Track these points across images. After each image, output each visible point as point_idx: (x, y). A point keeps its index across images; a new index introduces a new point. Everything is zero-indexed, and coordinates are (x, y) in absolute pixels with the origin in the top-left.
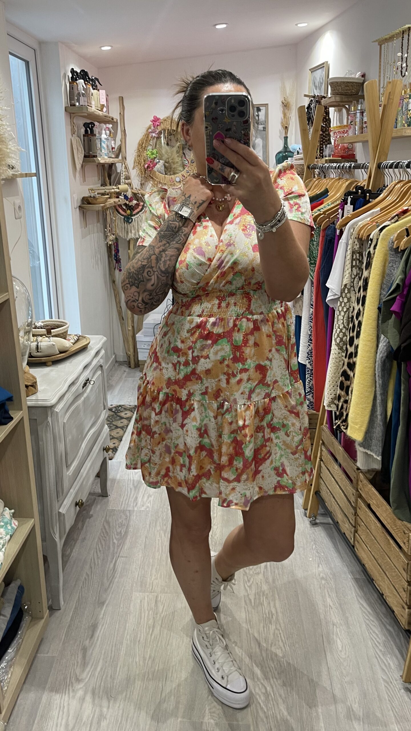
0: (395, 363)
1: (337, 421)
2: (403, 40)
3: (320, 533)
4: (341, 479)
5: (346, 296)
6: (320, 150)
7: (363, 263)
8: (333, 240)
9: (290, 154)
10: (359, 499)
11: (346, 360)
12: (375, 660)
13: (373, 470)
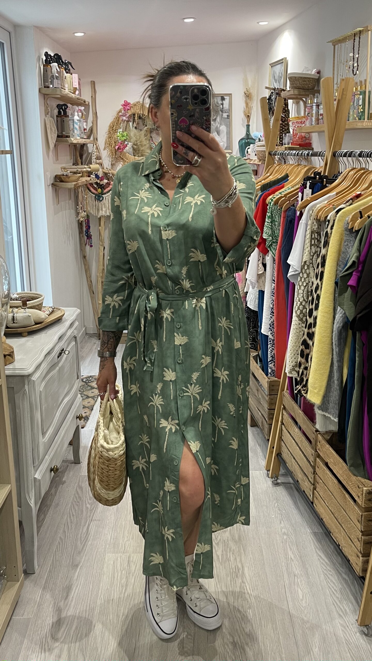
0: (350, 332)
1: (298, 386)
2: (354, 42)
3: (281, 492)
4: (301, 441)
5: (306, 272)
6: (280, 138)
7: (321, 242)
8: (293, 221)
9: (252, 141)
10: (317, 459)
11: (306, 330)
12: (333, 607)
13: (329, 432)
